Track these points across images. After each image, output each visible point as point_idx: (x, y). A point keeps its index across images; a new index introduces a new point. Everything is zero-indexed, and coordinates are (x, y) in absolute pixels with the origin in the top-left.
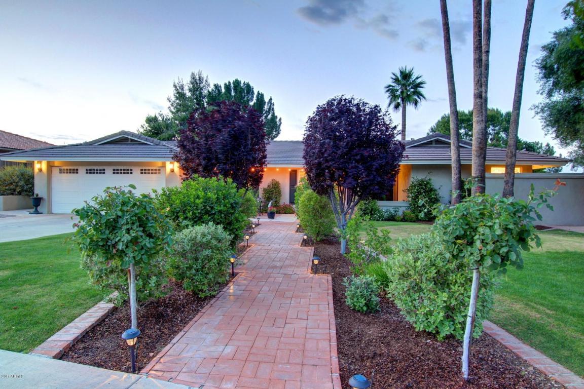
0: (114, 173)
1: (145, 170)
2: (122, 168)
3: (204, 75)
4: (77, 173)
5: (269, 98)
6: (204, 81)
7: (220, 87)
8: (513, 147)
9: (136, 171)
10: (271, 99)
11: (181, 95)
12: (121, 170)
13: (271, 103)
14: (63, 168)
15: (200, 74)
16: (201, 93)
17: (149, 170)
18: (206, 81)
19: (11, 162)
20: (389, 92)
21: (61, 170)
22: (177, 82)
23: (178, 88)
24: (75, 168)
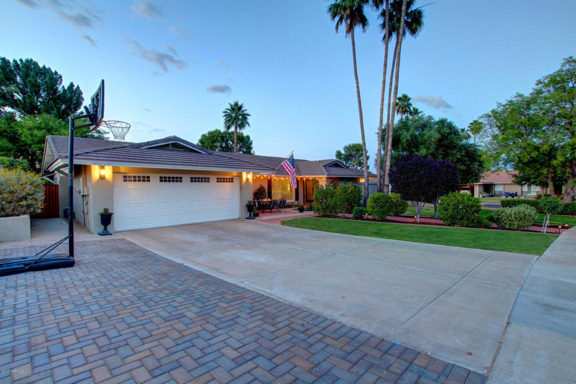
0: (192, 181)
1: (221, 179)
2: (200, 176)
4: (149, 181)
9: (213, 179)
12: (199, 178)
14: (128, 175)
17: (224, 179)
21: (125, 177)
24: (146, 175)
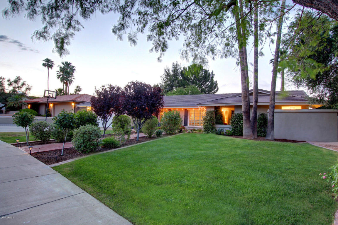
3: (179, 63)
5: (212, 72)
6: (179, 66)
7: (186, 68)
8: (272, 95)
10: (213, 72)
11: (168, 74)
13: (212, 74)
15: (177, 62)
16: (177, 72)
18: (180, 66)
19: (82, 107)
20: (272, 63)
22: (166, 68)
23: (167, 71)
